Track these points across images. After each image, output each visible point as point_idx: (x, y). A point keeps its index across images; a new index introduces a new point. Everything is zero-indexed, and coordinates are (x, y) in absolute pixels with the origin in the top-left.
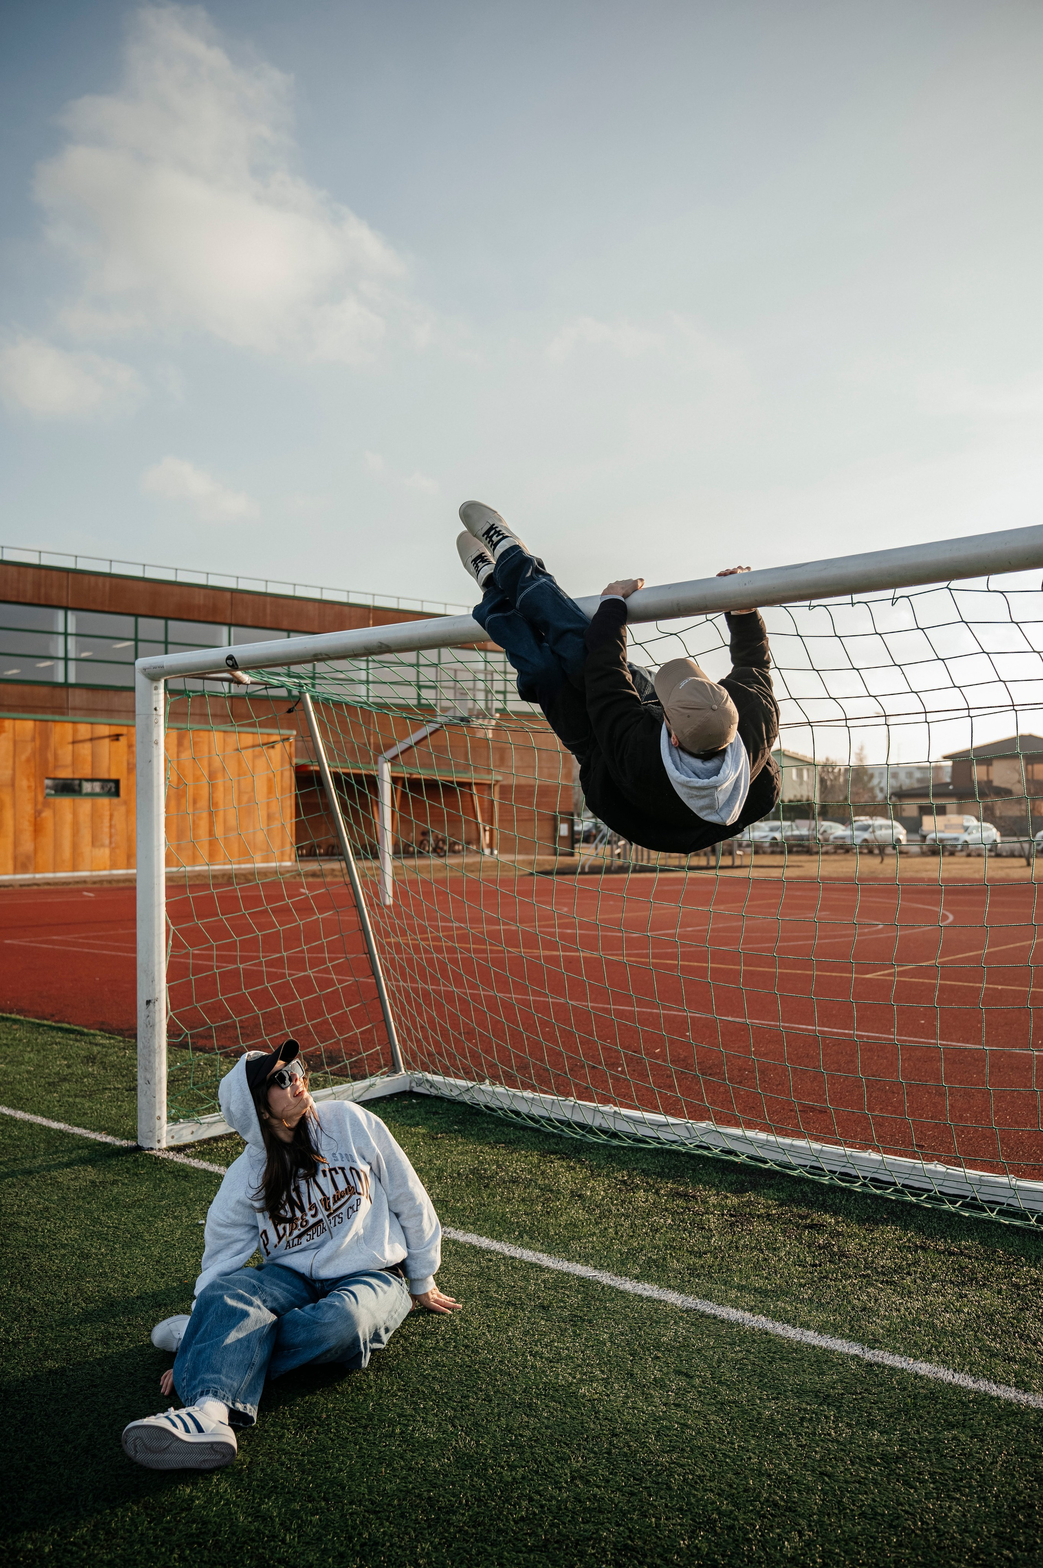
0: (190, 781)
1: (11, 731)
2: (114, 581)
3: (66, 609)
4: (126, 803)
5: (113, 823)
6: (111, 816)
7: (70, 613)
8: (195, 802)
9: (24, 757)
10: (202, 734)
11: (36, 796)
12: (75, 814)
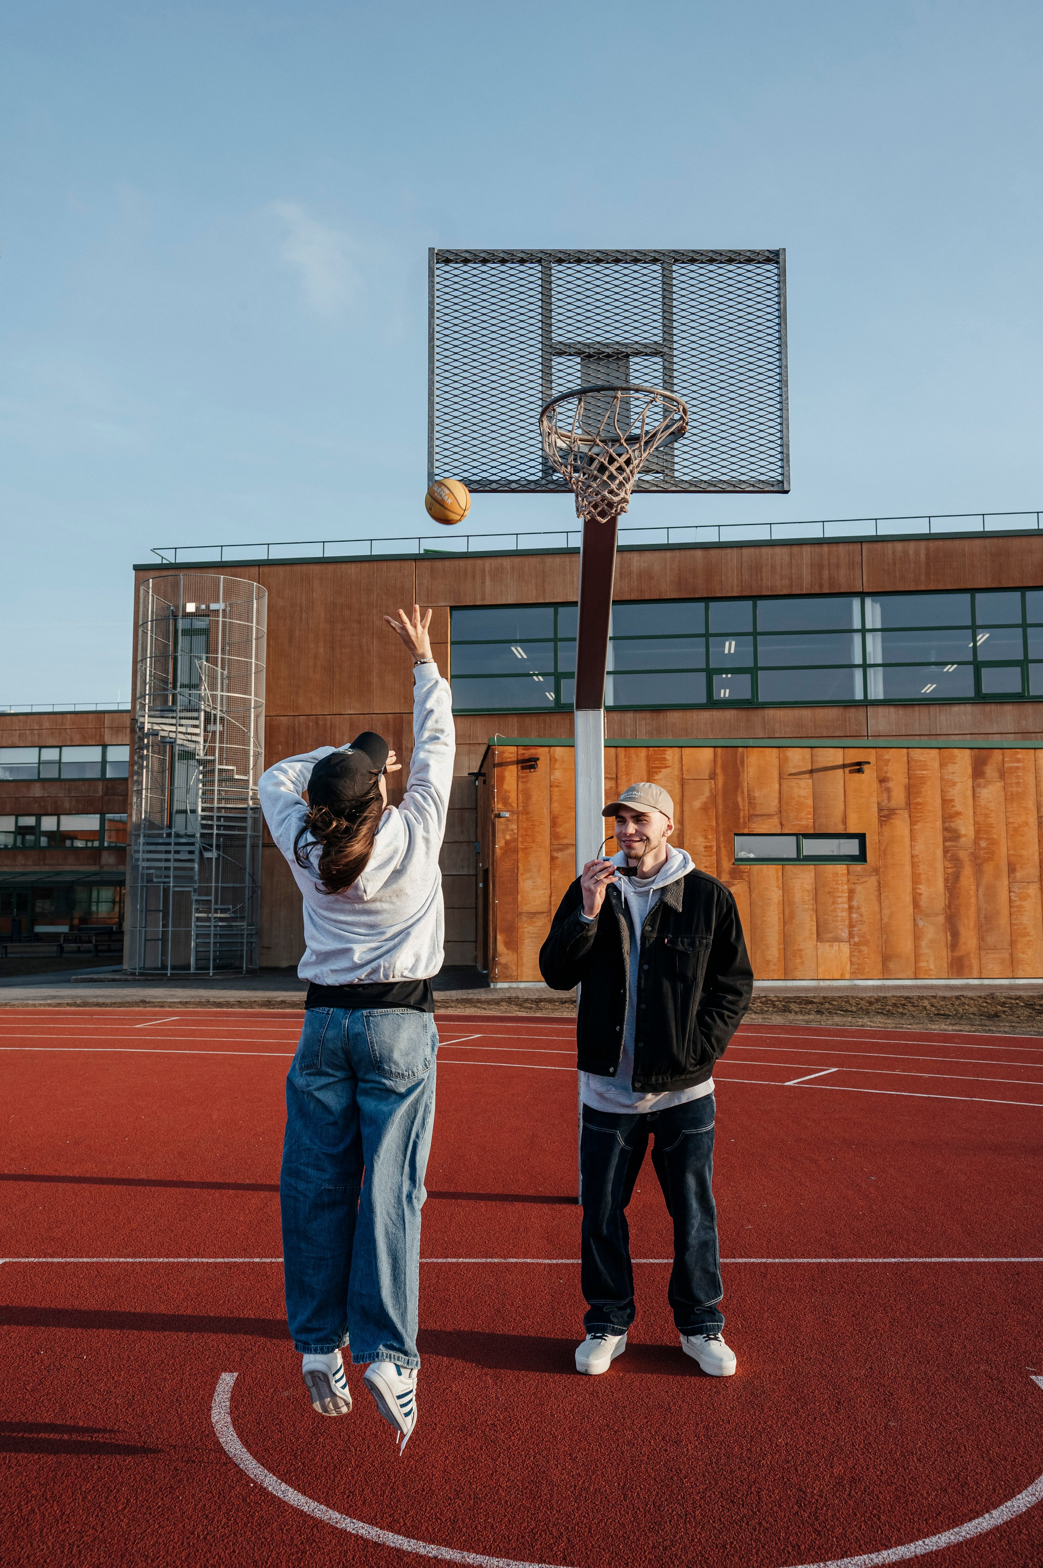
0: (1000, 832)
1: (677, 765)
2: (932, 544)
3: (862, 595)
4: (876, 871)
5: (855, 903)
6: (851, 892)
7: (868, 601)
8: (1012, 869)
9: (697, 804)
10: (1021, 754)
11: (718, 862)
12: (785, 888)
